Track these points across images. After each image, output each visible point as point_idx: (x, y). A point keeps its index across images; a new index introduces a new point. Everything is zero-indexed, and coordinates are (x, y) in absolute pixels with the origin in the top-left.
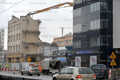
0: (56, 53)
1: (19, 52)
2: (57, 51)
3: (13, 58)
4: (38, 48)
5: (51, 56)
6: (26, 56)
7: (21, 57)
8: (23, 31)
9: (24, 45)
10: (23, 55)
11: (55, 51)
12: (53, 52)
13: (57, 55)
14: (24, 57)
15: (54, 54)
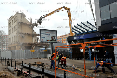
0: (55, 38)
2: (56, 36)
3: (12, 47)
4: (33, 38)
5: (50, 41)
7: (18, 46)
8: (18, 23)
11: (54, 37)
12: (52, 38)
13: (56, 41)
15: (53, 40)
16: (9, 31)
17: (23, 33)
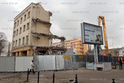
0: (100, 37)
1: (27, 45)
3: (18, 52)
6: (36, 48)
7: (29, 50)
9: (34, 35)
10: (32, 47)
14: (33, 50)
15: (98, 40)
16: (14, 32)
17: (38, 34)
